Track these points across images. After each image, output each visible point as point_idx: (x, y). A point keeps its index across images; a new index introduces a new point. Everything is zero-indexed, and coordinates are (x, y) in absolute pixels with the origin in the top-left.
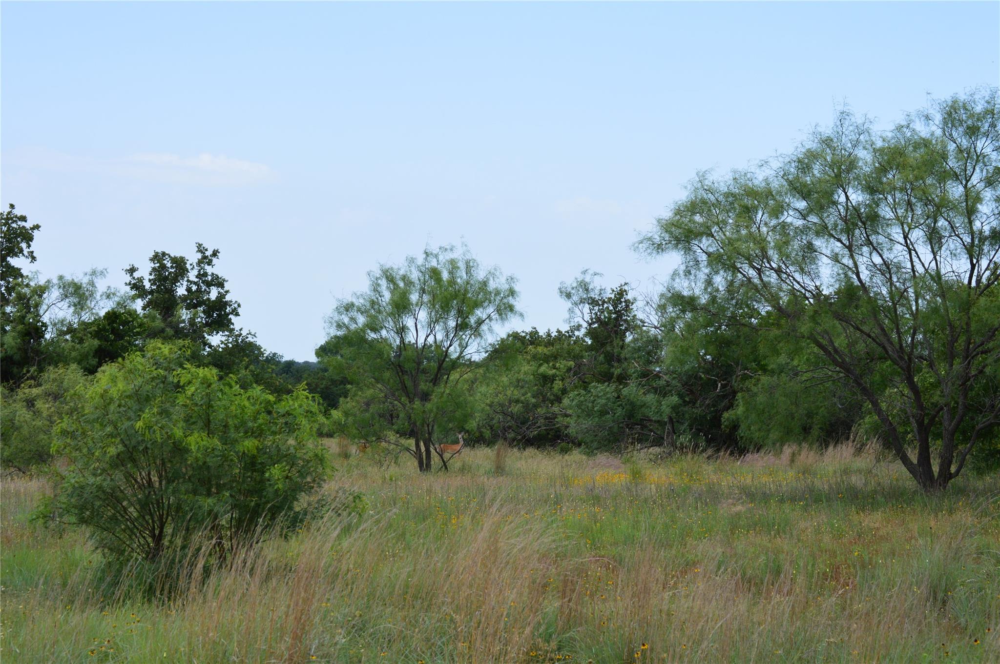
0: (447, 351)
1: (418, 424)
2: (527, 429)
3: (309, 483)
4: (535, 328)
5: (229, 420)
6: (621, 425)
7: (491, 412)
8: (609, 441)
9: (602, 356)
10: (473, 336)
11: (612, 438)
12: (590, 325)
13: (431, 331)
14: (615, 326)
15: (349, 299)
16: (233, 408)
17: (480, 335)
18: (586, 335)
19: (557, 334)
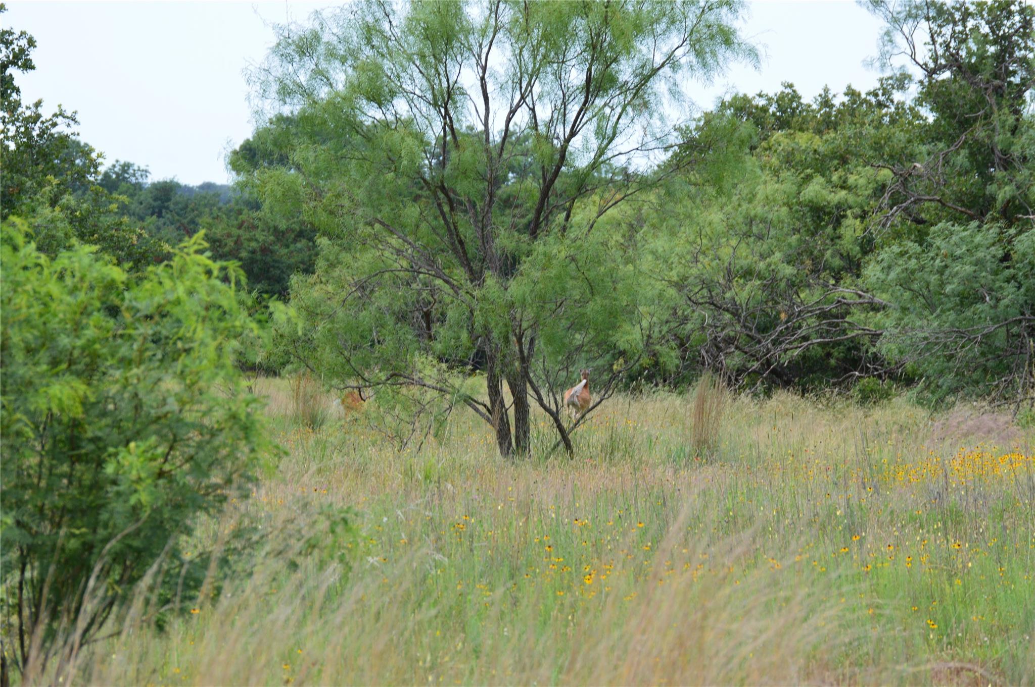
0: (564, 149)
1: (495, 334)
2: (775, 343)
3: (216, 487)
4: (791, 86)
5: (10, 332)
6: (1015, 330)
7: (682, 302)
8: (985, 370)
9: (964, 152)
10: (629, 109)
11: (991, 364)
12: (931, 73)
13: (523, 98)
14: (996, 76)
15: (303, 24)
16: (21, 300)
17: (646, 105)
18: (919, 101)
19: (846, 99)
